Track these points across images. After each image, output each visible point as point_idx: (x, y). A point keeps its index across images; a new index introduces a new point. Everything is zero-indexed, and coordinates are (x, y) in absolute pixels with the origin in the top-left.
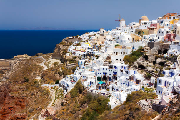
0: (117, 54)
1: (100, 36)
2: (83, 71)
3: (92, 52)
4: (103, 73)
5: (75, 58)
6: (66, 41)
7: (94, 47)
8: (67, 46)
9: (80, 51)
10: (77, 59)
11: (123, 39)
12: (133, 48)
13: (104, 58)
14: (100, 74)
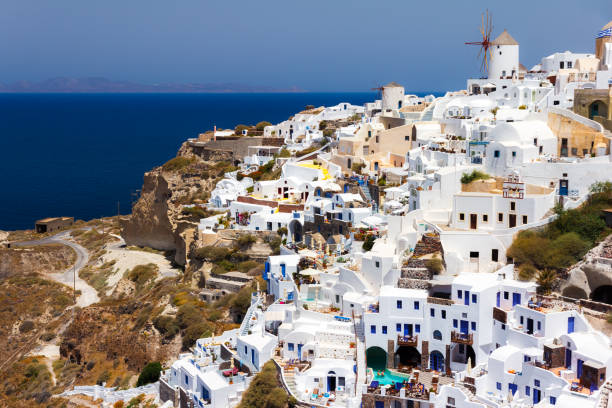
0: (474, 224)
1: (381, 126)
2: (288, 314)
3: (337, 210)
4: (399, 327)
5: (248, 242)
6: (198, 150)
7: (349, 184)
8: (205, 177)
9: (273, 204)
10: (259, 249)
11: (507, 143)
12: (564, 190)
13: (401, 243)
14: (379, 329)
